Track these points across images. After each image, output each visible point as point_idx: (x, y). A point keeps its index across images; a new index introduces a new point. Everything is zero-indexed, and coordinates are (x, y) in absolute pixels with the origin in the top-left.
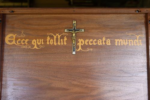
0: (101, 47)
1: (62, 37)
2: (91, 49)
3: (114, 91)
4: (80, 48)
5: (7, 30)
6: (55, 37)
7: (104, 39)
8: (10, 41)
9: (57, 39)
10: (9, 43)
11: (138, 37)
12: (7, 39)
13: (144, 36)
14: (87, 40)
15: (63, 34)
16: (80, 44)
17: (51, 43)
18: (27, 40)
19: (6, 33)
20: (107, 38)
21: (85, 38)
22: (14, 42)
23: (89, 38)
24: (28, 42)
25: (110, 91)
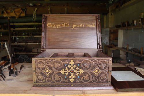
0: (81, 27)
1: (67, 24)
2: (77, 28)
3: (85, 42)
4: (73, 28)
5: (47, 21)
6: (65, 24)
7: (82, 25)
8: (49, 26)
9: (65, 25)
10: (48, 26)
11: (93, 24)
12: (48, 25)
13: (95, 24)
14: (76, 25)
15: (68, 23)
16: (73, 26)
17: (63, 26)
18: (55, 25)
19: (47, 23)
20: (83, 24)
21: (75, 24)
22: (50, 26)
23: (77, 24)
24: (55, 26)
25: (84, 42)
